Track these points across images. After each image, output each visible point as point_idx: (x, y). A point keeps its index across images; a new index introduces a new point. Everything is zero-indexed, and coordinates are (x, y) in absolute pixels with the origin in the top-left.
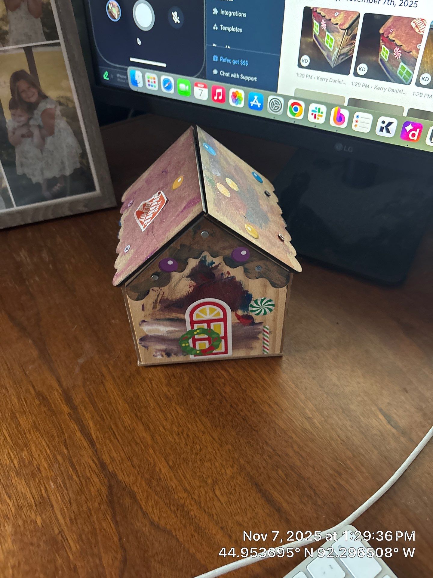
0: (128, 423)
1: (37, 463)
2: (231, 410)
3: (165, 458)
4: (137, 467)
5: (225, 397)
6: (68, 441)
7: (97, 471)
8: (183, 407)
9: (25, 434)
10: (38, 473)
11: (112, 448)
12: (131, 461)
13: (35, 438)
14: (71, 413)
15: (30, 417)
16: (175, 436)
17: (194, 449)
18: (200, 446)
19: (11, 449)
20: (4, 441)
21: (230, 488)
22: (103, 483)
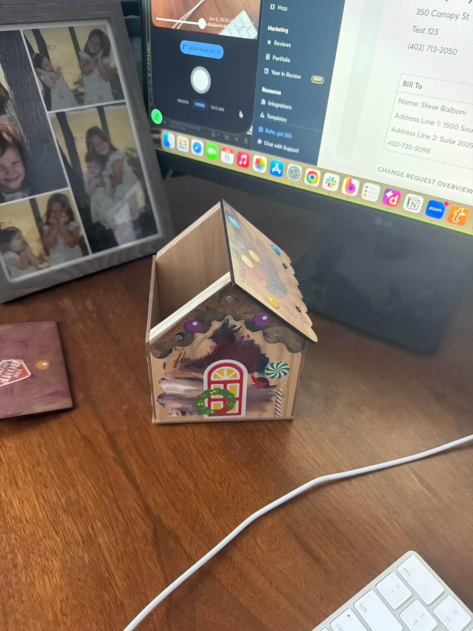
0: (171, 470)
1: (84, 504)
2: (270, 463)
3: (207, 506)
4: (181, 513)
5: (264, 451)
6: (113, 484)
7: (142, 513)
8: (224, 458)
9: (71, 473)
10: (85, 513)
11: (156, 494)
12: (174, 506)
13: (81, 479)
14: (116, 457)
15: (76, 458)
16: (217, 485)
17: (236, 498)
18: (241, 495)
19: (58, 488)
20: (52, 480)
21: (270, 538)
22: (148, 526)
